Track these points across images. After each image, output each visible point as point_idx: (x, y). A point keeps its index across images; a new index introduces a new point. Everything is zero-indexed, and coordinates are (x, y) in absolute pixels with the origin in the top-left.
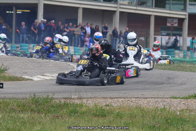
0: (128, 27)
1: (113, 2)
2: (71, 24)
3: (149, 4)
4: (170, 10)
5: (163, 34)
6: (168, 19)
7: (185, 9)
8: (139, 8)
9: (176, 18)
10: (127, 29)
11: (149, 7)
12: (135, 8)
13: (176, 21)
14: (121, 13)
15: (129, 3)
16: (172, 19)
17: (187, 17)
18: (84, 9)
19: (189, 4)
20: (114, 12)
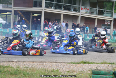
0: (85, 24)
1: (78, 12)
2: (56, 21)
3: (95, 13)
4: (105, 16)
5: (103, 28)
6: (105, 21)
7: (112, 16)
8: (90, 15)
9: (109, 20)
10: (84, 24)
11: (95, 14)
12: (88, 15)
13: (109, 22)
14: (81, 17)
15: (85, 12)
16: (107, 21)
17: (113, 20)
18: (64, 15)
19: (114, 14)
20: (78, 16)
